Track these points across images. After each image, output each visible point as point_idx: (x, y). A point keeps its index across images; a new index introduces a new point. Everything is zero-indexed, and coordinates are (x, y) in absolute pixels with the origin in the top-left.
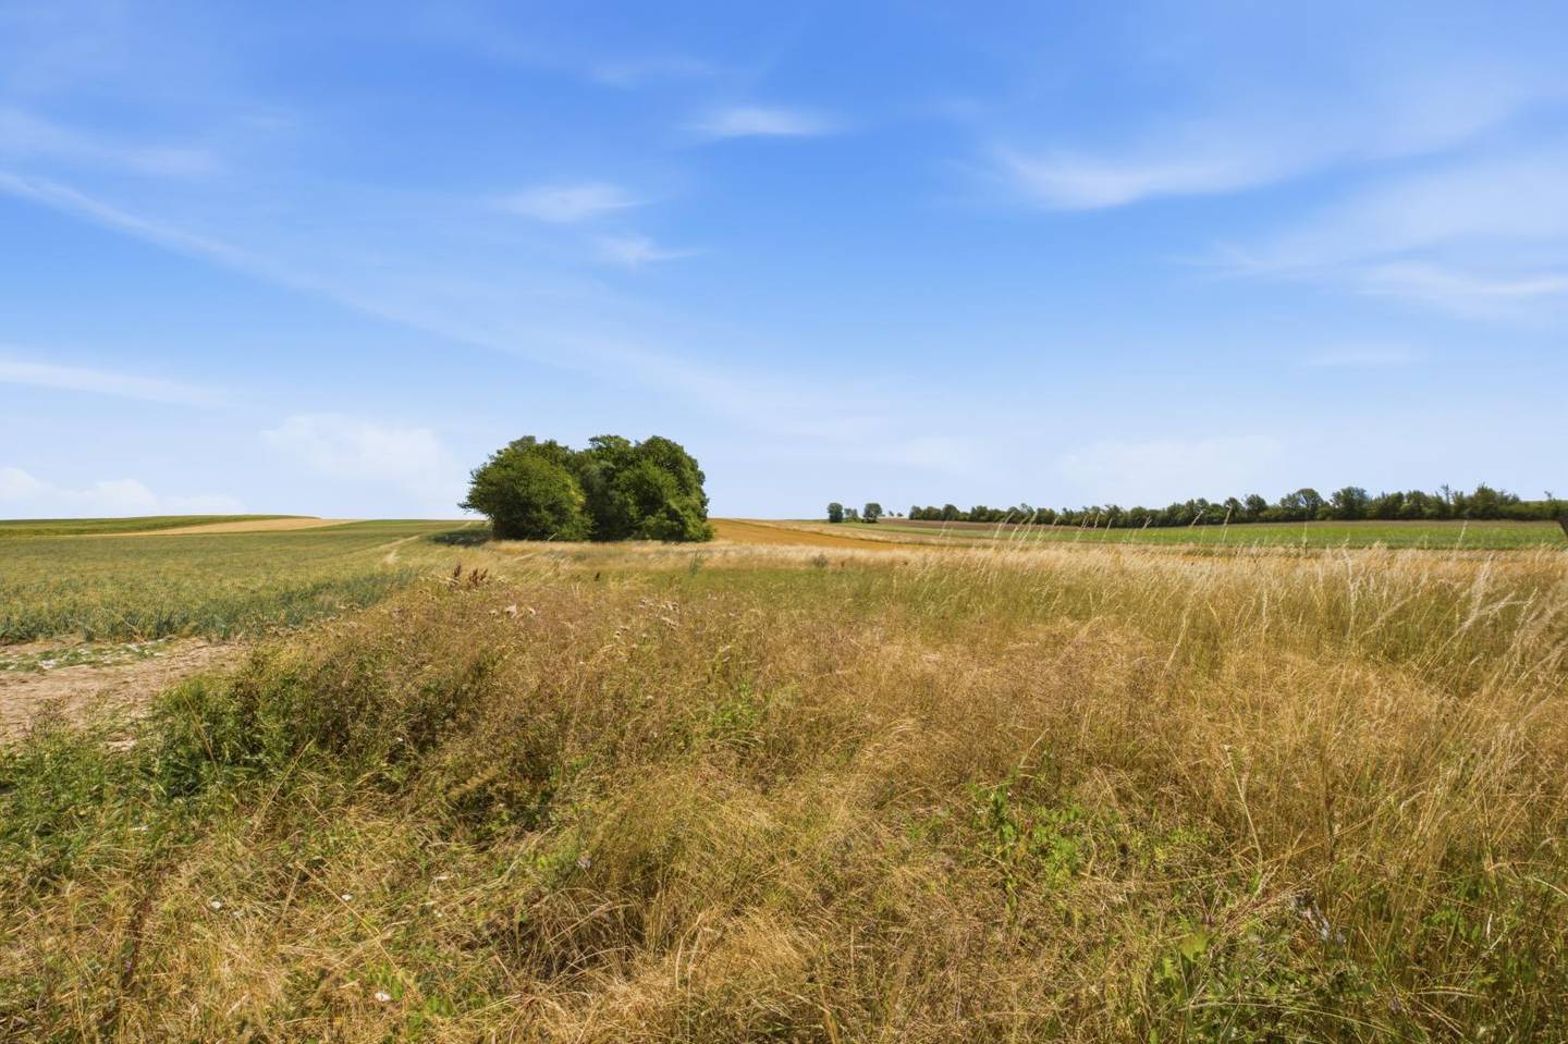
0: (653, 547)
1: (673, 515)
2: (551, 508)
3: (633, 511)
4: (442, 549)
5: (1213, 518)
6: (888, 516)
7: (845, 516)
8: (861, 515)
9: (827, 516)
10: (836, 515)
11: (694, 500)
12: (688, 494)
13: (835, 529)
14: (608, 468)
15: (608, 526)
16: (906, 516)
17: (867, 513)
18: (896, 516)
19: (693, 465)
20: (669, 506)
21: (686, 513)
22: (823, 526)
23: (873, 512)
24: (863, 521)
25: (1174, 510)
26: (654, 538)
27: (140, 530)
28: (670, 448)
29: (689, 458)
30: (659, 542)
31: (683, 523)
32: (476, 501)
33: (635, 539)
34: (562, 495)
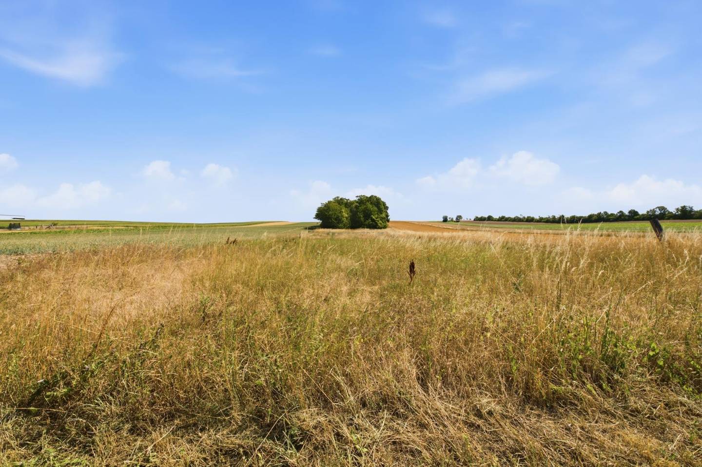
0: (366, 230)
1: (373, 220)
2: (336, 219)
3: (362, 219)
4: (307, 231)
5: (610, 219)
6: (466, 220)
7: (448, 220)
8: (454, 219)
9: (442, 220)
10: (445, 220)
11: (383, 215)
12: (381, 213)
13: (445, 225)
14: (357, 206)
15: (355, 224)
16: (473, 219)
17: (457, 218)
18: (469, 220)
19: (384, 204)
20: (372, 217)
21: (377, 219)
22: (440, 224)
23: (459, 218)
24: (455, 222)
25: (591, 216)
26: (367, 228)
27: (246, 225)
28: (377, 199)
29: (383, 202)
30: (368, 229)
31: (376, 223)
32: (318, 216)
33: (362, 228)
34: (340, 215)
